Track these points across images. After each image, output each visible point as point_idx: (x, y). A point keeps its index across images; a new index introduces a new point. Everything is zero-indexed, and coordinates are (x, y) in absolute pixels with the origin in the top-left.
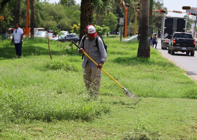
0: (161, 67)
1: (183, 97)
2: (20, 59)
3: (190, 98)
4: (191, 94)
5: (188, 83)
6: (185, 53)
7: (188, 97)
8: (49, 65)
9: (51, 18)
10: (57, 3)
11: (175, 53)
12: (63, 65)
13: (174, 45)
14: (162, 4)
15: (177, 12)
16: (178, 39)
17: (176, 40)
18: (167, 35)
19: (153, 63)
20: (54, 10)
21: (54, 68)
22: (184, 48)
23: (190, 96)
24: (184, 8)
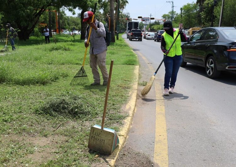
0: (119, 47)
1: (123, 64)
2: (42, 45)
3: (127, 65)
4: (128, 62)
5: (131, 55)
6: (138, 40)
7: (126, 64)
8: (54, 48)
9: (74, 25)
10: (77, 17)
11: (132, 40)
12: (62, 47)
13: (132, 36)
14: (129, 17)
15: (135, 19)
16: (134, 32)
17: (132, 33)
18: (129, 31)
19: (117, 45)
20: (75, 20)
21: (57, 49)
22: (137, 37)
23: (127, 63)
24: (139, 17)
